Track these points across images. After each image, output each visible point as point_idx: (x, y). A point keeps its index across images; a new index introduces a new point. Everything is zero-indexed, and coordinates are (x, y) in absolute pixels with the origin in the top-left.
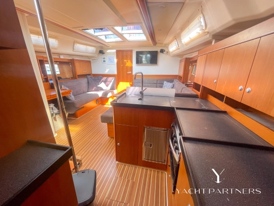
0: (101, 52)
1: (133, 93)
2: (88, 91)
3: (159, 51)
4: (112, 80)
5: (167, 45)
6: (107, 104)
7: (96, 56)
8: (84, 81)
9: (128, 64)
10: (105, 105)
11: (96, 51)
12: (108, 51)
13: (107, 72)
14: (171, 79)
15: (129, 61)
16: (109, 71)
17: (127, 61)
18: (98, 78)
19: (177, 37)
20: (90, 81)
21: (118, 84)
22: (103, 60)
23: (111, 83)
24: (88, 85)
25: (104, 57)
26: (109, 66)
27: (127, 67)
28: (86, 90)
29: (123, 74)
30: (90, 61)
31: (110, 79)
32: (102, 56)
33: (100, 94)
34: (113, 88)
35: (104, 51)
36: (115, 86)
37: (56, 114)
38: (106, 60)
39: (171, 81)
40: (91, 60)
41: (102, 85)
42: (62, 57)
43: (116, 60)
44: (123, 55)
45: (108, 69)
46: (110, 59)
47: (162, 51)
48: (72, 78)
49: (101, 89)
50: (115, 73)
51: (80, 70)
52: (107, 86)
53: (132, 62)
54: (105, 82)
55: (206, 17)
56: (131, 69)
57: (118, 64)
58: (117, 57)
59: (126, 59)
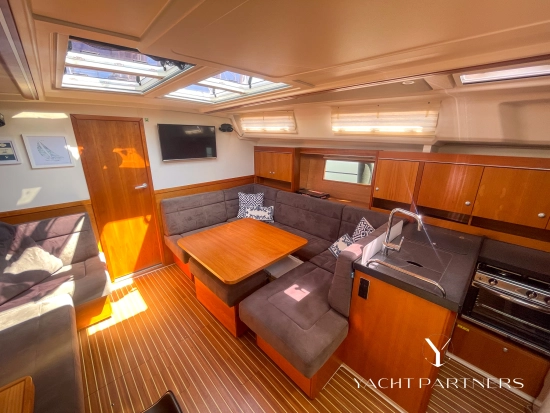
3: (218, 126)
4: (74, 227)
6: (99, 316)
9: (130, 160)
10: (87, 328)
12: (24, 115)
13: (28, 200)
15: (131, 150)
16: (37, 198)
17: (125, 153)
23: (74, 239)
31: (60, 224)
33: (64, 297)
34: (85, 254)
38: (16, 152)
43: (75, 152)
45: (35, 191)
47: (227, 128)
50: (83, 194)
52: (56, 251)
54: (39, 239)
56: (146, 174)
57: (87, 162)
58: (81, 138)
59: (120, 147)
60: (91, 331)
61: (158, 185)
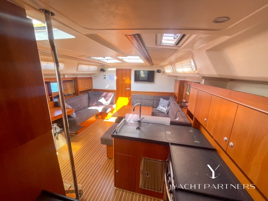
0: (102, 70)
1: (132, 119)
2: (89, 106)
3: (156, 71)
4: (111, 96)
5: (163, 67)
6: (106, 118)
7: (98, 73)
8: (85, 97)
9: (127, 81)
10: (104, 119)
11: (98, 69)
12: (109, 69)
13: (107, 87)
14: (166, 96)
15: (128, 78)
16: (109, 87)
17: (126, 79)
18: (99, 93)
19: (172, 64)
20: (91, 97)
21: (117, 99)
22: (104, 77)
23: (111, 98)
24: (89, 100)
25: (105, 74)
26: (109, 82)
27: (126, 84)
28: (87, 105)
29: (122, 89)
30: (91, 78)
31: (110, 94)
32: (103, 74)
33: (100, 109)
34: (112, 103)
35: (105, 69)
36: (114, 101)
37: (58, 133)
38: (106, 77)
39: (167, 99)
40: (92, 76)
41: (102, 100)
42: (66, 76)
43: (115, 78)
44: (122, 73)
45: (108, 85)
46: (110, 76)
47: (159, 71)
48: (74, 94)
49: (101, 104)
50: (115, 88)
51: (82, 87)
52: (107, 100)
53: (130, 79)
54: (105, 97)
55: (196, 62)
56: (130, 86)
57: (117, 81)
58: (117, 75)
59: (125, 77)
60: (105, 120)
61: (132, 90)
